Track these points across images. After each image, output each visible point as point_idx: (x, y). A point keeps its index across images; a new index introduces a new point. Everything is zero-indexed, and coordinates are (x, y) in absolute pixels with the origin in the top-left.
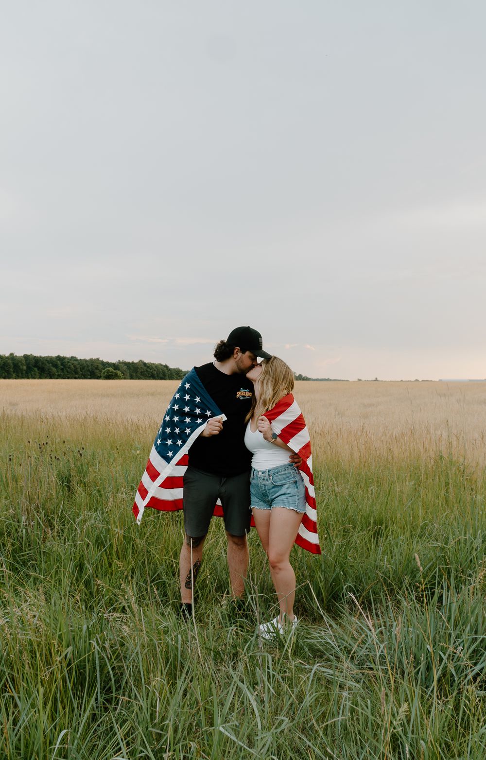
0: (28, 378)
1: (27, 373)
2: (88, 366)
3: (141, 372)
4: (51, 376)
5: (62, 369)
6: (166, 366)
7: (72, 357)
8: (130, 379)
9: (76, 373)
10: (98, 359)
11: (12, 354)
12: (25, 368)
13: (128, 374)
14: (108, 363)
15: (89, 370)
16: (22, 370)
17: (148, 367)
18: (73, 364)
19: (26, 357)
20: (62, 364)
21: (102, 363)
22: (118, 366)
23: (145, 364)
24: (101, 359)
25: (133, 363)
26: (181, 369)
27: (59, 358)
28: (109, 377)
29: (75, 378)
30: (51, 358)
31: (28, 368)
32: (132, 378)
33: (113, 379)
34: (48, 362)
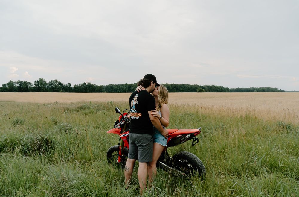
0: (172, 92)
1: (172, 90)
2: (193, 87)
3: (213, 89)
4: (180, 91)
5: (184, 89)
6: (223, 87)
7: (188, 84)
8: (209, 92)
9: (189, 90)
10: (197, 85)
11: (167, 84)
12: (171, 88)
13: (208, 90)
14: (200, 86)
15: (193, 89)
16: (170, 89)
17: (216, 87)
18: (188, 87)
19: (172, 85)
20: (184, 87)
21: (199, 86)
22: (204, 87)
23: (214, 86)
24: (198, 85)
25: (210, 86)
26: (228, 88)
27: (183, 85)
28: (200, 91)
29: (189, 92)
30: (180, 85)
31: (172, 88)
32: (209, 91)
33: (202, 92)
34: (179, 86)
